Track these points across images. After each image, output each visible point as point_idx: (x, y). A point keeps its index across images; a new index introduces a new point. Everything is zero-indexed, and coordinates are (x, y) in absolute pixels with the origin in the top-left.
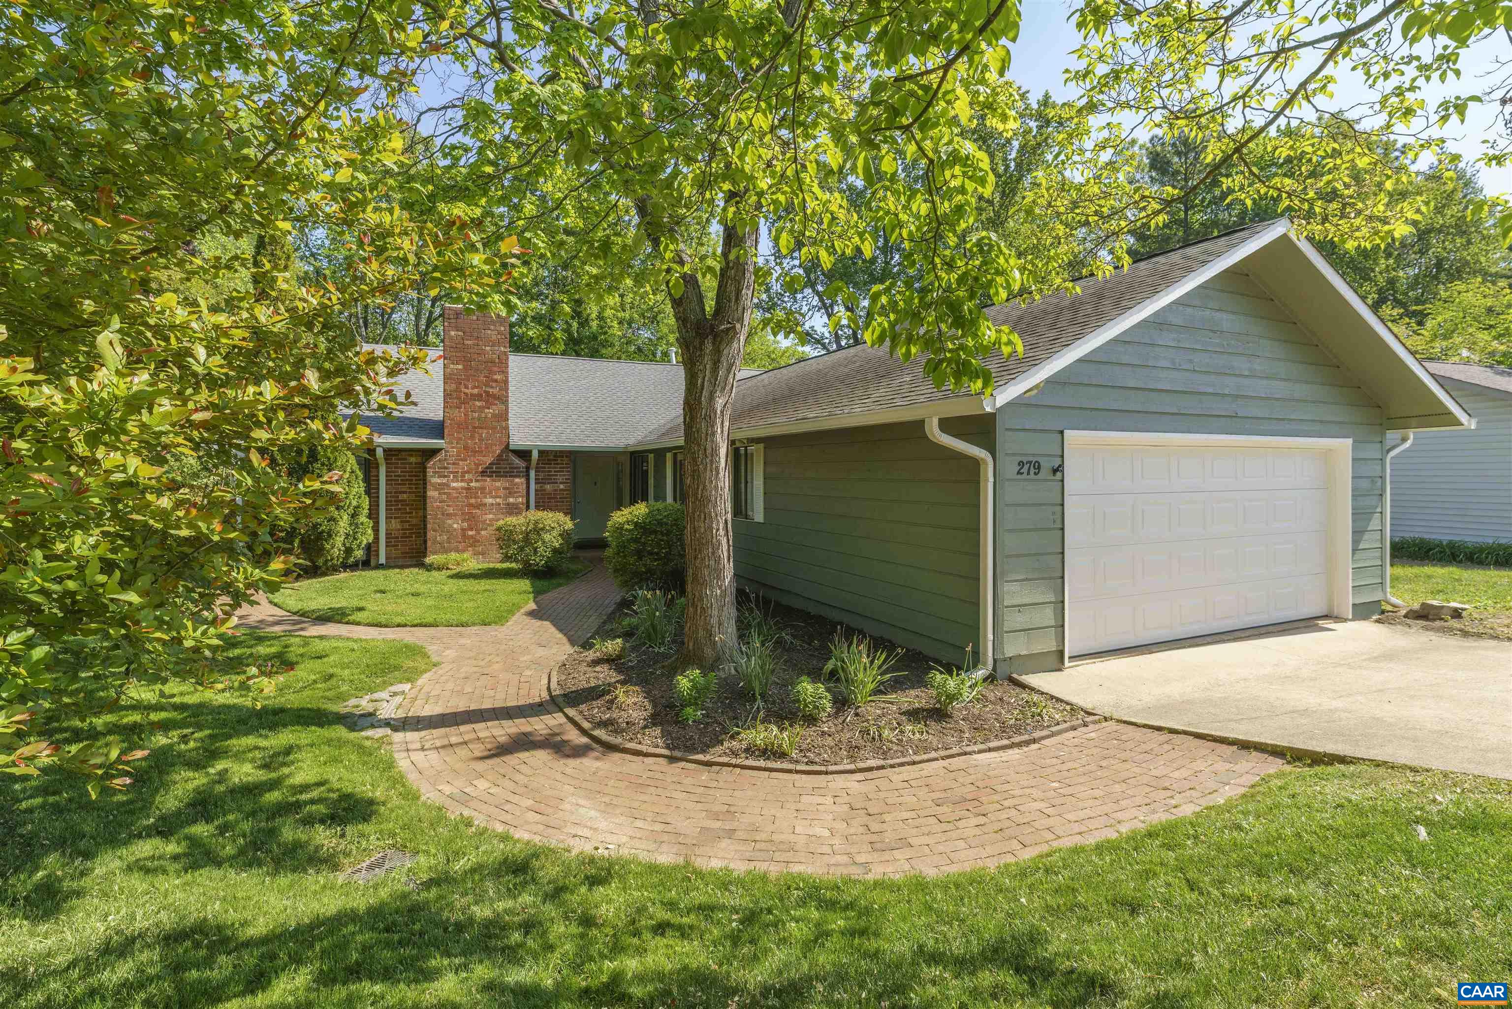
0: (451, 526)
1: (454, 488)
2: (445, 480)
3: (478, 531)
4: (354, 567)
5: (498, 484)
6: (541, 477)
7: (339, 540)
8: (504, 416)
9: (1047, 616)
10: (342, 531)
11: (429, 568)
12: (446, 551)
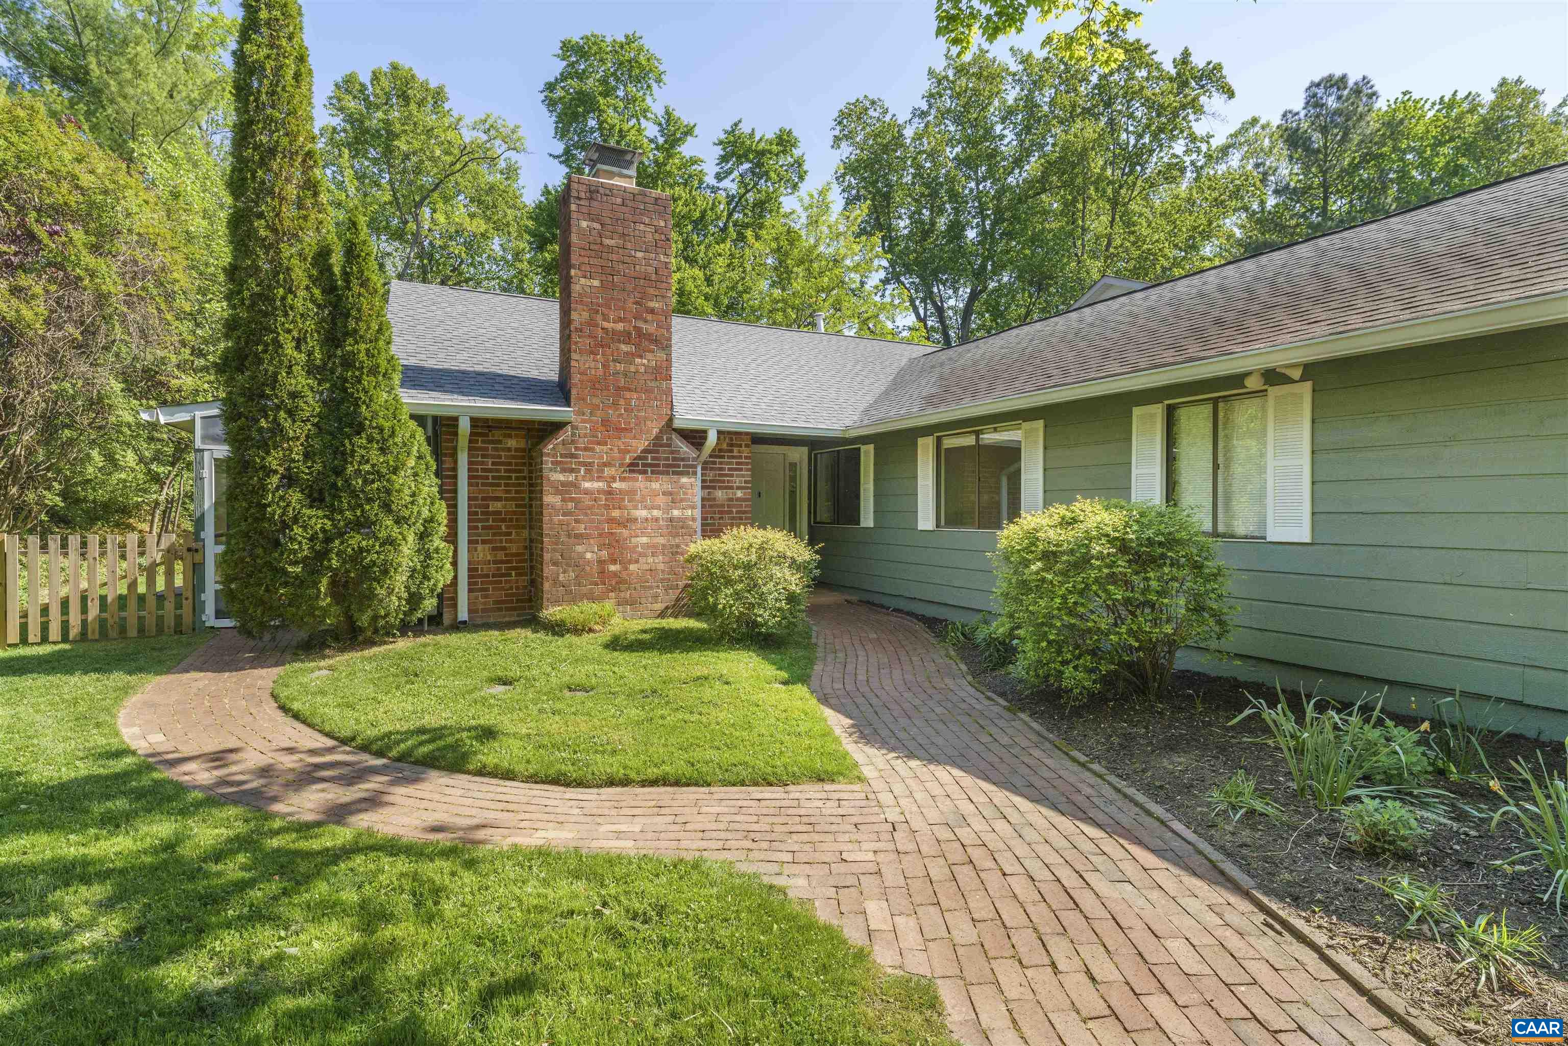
0: (581, 556)
1: (587, 492)
2: (571, 478)
3: (625, 565)
4: (419, 628)
5: (655, 485)
6: (711, 475)
7: (400, 580)
8: (663, 373)
10: (406, 563)
11: (557, 629)
12: (574, 599)
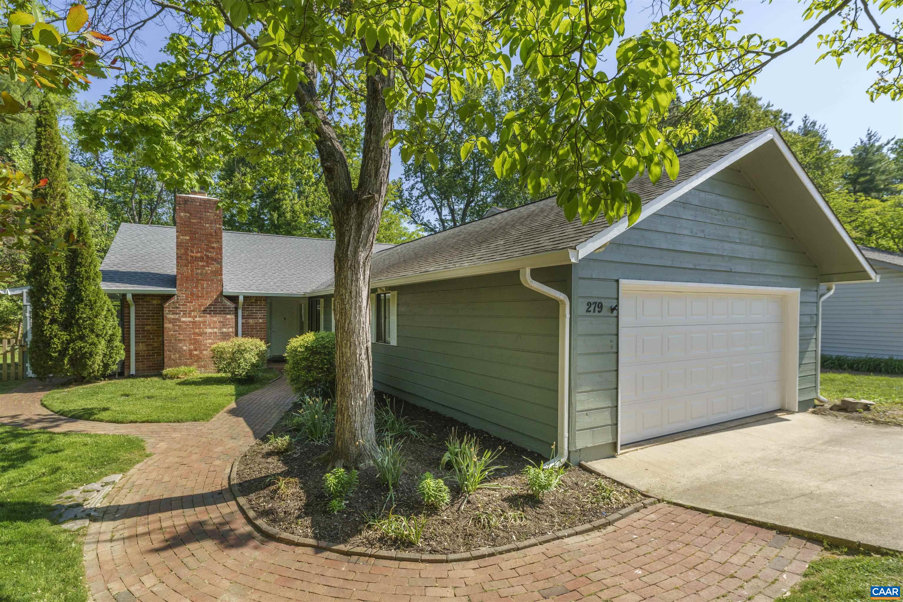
0: (182, 348)
1: (184, 322)
2: (177, 316)
3: (201, 351)
4: (112, 376)
5: (215, 319)
6: (246, 313)
7: (98, 359)
8: (219, 272)
9: (605, 418)
10: (100, 352)
11: (164, 377)
12: (178, 365)
